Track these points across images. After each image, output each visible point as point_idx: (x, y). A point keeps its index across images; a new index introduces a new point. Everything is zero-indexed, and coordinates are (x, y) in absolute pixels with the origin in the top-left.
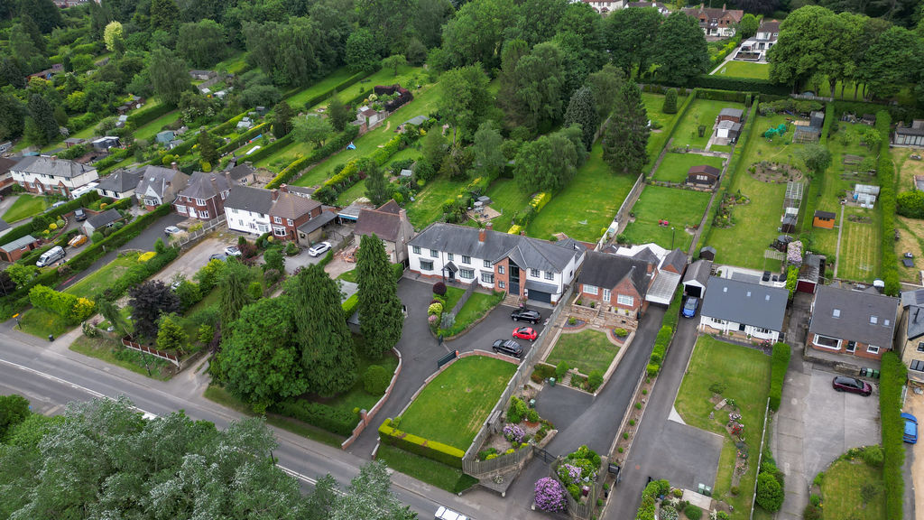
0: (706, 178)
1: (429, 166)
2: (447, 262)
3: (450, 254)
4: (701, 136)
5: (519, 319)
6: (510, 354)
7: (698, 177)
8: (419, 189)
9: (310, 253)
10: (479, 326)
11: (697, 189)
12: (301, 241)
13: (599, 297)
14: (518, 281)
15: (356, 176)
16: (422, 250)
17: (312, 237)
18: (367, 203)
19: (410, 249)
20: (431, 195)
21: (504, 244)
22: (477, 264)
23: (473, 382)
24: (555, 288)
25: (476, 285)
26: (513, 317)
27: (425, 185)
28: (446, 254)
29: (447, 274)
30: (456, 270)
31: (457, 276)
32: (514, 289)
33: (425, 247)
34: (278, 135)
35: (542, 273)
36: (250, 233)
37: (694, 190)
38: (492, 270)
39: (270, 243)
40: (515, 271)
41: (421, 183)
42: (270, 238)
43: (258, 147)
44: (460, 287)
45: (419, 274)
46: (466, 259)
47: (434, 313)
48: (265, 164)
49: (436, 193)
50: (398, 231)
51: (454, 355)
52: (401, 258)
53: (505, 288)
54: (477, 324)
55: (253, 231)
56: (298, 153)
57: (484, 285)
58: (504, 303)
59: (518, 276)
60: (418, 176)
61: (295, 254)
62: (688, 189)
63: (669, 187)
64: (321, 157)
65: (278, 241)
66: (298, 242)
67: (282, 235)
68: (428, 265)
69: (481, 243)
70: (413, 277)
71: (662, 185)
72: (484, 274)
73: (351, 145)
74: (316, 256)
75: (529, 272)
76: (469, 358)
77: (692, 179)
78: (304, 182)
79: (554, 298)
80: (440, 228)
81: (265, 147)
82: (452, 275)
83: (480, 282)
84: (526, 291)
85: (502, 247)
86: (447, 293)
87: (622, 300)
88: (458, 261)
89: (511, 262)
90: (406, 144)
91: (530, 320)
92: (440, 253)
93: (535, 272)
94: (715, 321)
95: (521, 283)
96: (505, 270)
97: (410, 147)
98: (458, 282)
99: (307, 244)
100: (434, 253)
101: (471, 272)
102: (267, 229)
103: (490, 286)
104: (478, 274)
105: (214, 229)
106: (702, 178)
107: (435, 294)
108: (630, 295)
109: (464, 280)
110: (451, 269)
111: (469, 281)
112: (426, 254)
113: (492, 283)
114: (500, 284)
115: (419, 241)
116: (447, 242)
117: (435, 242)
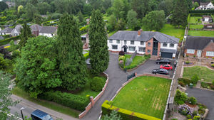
2: (123, 45)
3: (125, 41)
14: (157, 49)
19: (108, 41)
22: (137, 44)
24: (175, 50)
25: (136, 53)
28: (123, 41)
29: (123, 50)
30: (128, 47)
31: (128, 51)
32: (155, 53)
35: (168, 45)
38: (144, 46)
45: (112, 52)
46: (132, 42)
51: (134, 75)
53: (151, 53)
68: (115, 47)
69: (139, 36)
72: (141, 49)
75: (162, 44)
79: (174, 55)
82: (125, 50)
83: (138, 52)
84: (160, 53)
87: (208, 54)
88: (128, 44)
89: (154, 40)
92: (121, 41)
93: (165, 45)
95: (159, 50)
96: (151, 44)
98: (128, 53)
100: (118, 41)
101: (134, 48)
103: (143, 53)
104: (137, 49)
109: (130, 52)
110: (125, 48)
111: (133, 52)
112: (115, 42)
113: (144, 51)
114: (148, 51)
115: (112, 38)
116: (124, 37)
117: (119, 37)
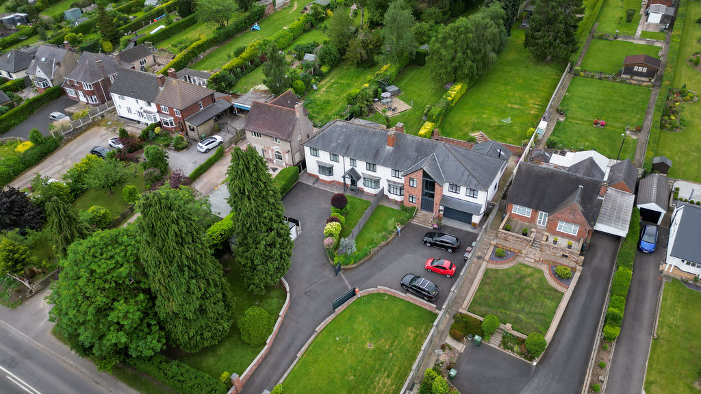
0: (645, 70)
1: (334, 50)
2: (348, 168)
3: (353, 159)
4: (629, 21)
5: (433, 245)
6: (423, 297)
7: (636, 69)
8: (322, 76)
9: (199, 148)
10: (383, 251)
11: (634, 82)
12: (190, 133)
13: (533, 220)
14: (432, 196)
15: (257, 60)
16: (321, 153)
17: (202, 130)
18: (265, 91)
19: (307, 150)
20: (335, 83)
21: (417, 150)
22: (384, 173)
23: (376, 334)
24: (478, 207)
25: (381, 196)
26: (426, 242)
27: (329, 72)
28: (347, 160)
29: (348, 182)
30: (359, 178)
31: (360, 184)
32: (427, 204)
33: (324, 149)
34: (183, 14)
35: (463, 190)
36: (139, 122)
37: (631, 84)
38: (401, 181)
39: (157, 135)
40: (429, 185)
41: (324, 69)
42: (157, 130)
43: (163, 27)
44: (363, 198)
45: (317, 179)
46: (372, 166)
47: (331, 235)
48: (166, 45)
49: (339, 81)
51: (353, 293)
52: (297, 159)
53: (417, 201)
55: (141, 119)
56: (201, 33)
57: (391, 196)
58: (415, 222)
59: (434, 191)
60: (323, 62)
61: (183, 148)
62: (623, 81)
63: (600, 79)
64: (224, 38)
65: (166, 133)
66: (187, 134)
67: (170, 127)
68: (327, 170)
69: (389, 148)
70: (310, 182)
71: (592, 77)
72: (391, 185)
73: (256, 26)
74: (205, 152)
75: (446, 186)
76: (371, 296)
77: (629, 70)
78: (204, 65)
79: (476, 219)
80: (342, 127)
81: (168, 27)
82: (354, 183)
83: (386, 192)
84: (442, 208)
85: (413, 154)
86: (348, 206)
87: (562, 227)
88: (361, 167)
89: (425, 174)
90: (312, 26)
91: (447, 248)
92: (341, 158)
93: (455, 187)
94: (688, 264)
95: (437, 199)
96: (418, 182)
97: (317, 29)
98: (361, 191)
99: (197, 138)
100: (334, 156)
101: (377, 182)
102: (155, 119)
103: (399, 199)
104: (384, 184)
105: (102, 116)
106: (640, 69)
107: (332, 208)
108: (574, 222)
109: (367, 190)
110: (353, 176)
111: (373, 191)
112: (325, 157)
113: (401, 195)
114: (411, 199)
115: (317, 141)
116: (349, 145)
117: (335, 144)
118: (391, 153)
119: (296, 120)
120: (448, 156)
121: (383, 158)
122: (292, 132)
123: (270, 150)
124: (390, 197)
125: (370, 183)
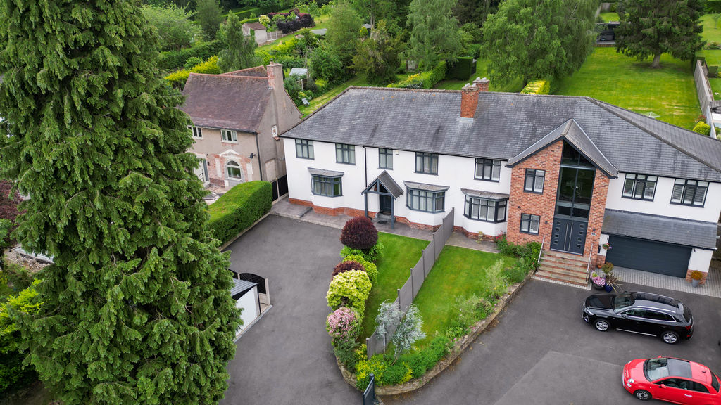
2: (374, 173)
3: (385, 152)
14: (585, 214)
16: (317, 147)
19: (289, 146)
22: (456, 174)
24: (708, 230)
25: (449, 229)
26: (595, 319)
28: (373, 154)
29: (374, 205)
30: (399, 192)
31: (400, 208)
32: (570, 236)
33: (323, 139)
35: (663, 191)
38: (503, 183)
44: (409, 234)
45: (309, 208)
46: (428, 160)
47: (347, 301)
50: (263, 108)
52: (271, 175)
53: (543, 235)
54: (478, 337)
57: (473, 226)
58: (541, 276)
59: (588, 201)
68: (329, 184)
69: (465, 122)
70: (295, 213)
72: (475, 203)
79: (700, 261)
80: (361, 98)
82: (386, 204)
83: (460, 221)
84: (604, 240)
86: (380, 246)
88: (404, 169)
92: (359, 151)
95: (595, 219)
98: (404, 224)
100: (345, 149)
101: (438, 196)
104: (455, 202)
109: (416, 217)
110: (385, 191)
111: (431, 219)
112: (325, 158)
113: (496, 221)
114: (525, 224)
115: (310, 127)
116: (376, 127)
117: (347, 127)
118: (471, 131)
119: (269, 95)
120: (610, 121)
121: (454, 140)
122: (261, 115)
123: (217, 161)
124: (470, 230)
125: (422, 200)
